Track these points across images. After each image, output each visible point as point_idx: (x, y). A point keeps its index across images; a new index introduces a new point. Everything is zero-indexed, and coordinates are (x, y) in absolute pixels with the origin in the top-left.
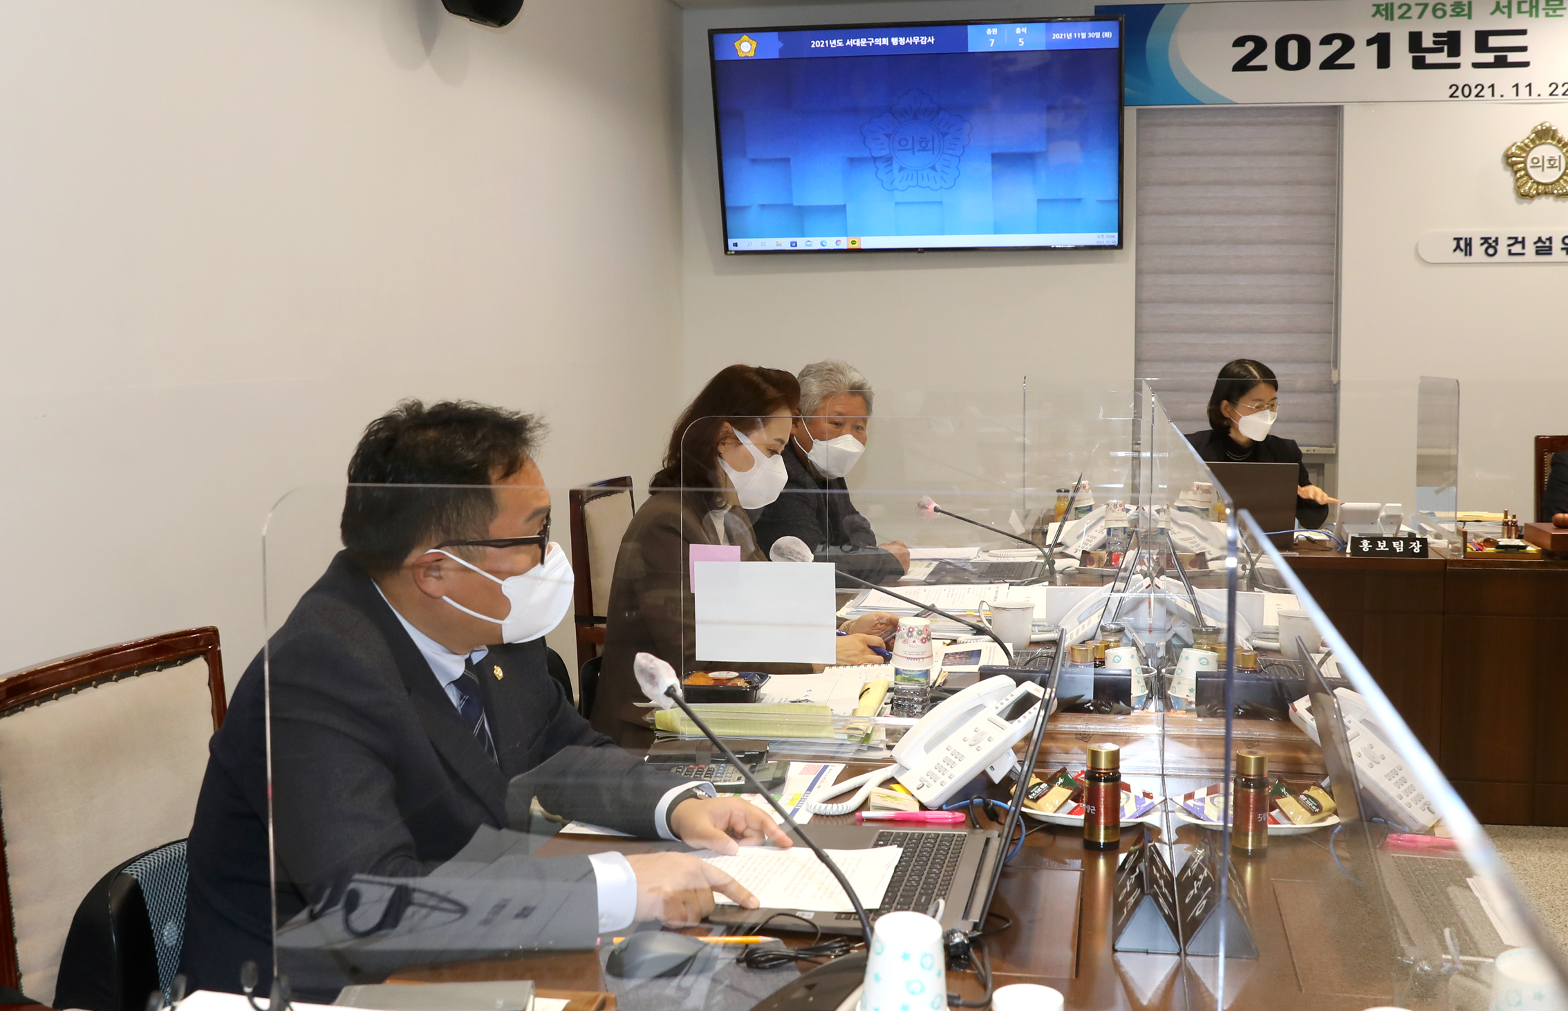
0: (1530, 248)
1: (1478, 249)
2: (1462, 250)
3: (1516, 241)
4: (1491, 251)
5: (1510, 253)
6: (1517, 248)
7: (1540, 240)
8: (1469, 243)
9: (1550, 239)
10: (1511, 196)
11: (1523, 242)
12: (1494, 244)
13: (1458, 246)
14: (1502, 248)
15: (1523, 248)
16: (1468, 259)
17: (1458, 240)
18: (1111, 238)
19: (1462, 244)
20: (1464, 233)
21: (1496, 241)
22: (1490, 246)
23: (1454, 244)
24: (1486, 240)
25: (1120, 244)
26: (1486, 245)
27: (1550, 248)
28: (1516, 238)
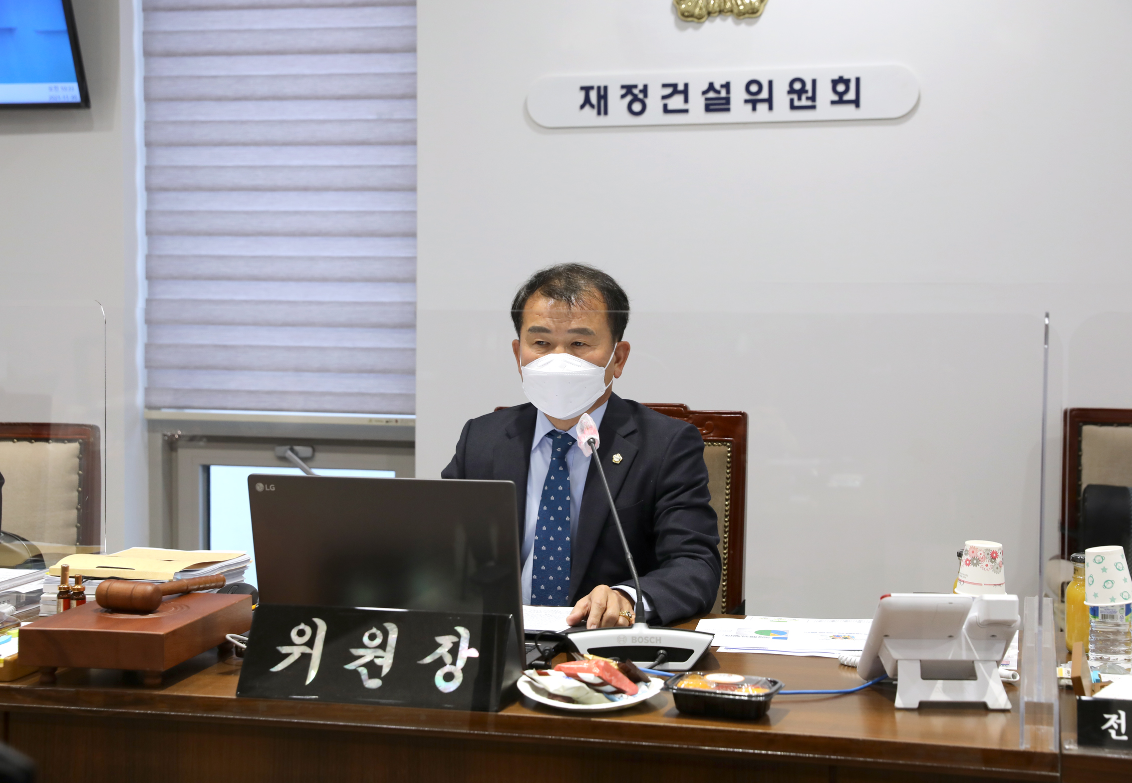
0: (697, 102)
1: (617, 104)
2: (592, 106)
3: (675, 91)
4: (637, 107)
5: (666, 110)
6: (676, 102)
7: (711, 87)
8: (603, 95)
9: (727, 86)
10: (669, 18)
11: (685, 92)
12: (641, 96)
13: (587, 101)
14: (654, 102)
15: (686, 100)
16: (602, 120)
17: (587, 89)
18: (70, 92)
19: (593, 96)
20: (595, 79)
21: (645, 91)
22: (635, 99)
23: (581, 96)
24: (628, 89)
25: (85, 101)
26: (629, 98)
27: (727, 100)
28: (675, 86)
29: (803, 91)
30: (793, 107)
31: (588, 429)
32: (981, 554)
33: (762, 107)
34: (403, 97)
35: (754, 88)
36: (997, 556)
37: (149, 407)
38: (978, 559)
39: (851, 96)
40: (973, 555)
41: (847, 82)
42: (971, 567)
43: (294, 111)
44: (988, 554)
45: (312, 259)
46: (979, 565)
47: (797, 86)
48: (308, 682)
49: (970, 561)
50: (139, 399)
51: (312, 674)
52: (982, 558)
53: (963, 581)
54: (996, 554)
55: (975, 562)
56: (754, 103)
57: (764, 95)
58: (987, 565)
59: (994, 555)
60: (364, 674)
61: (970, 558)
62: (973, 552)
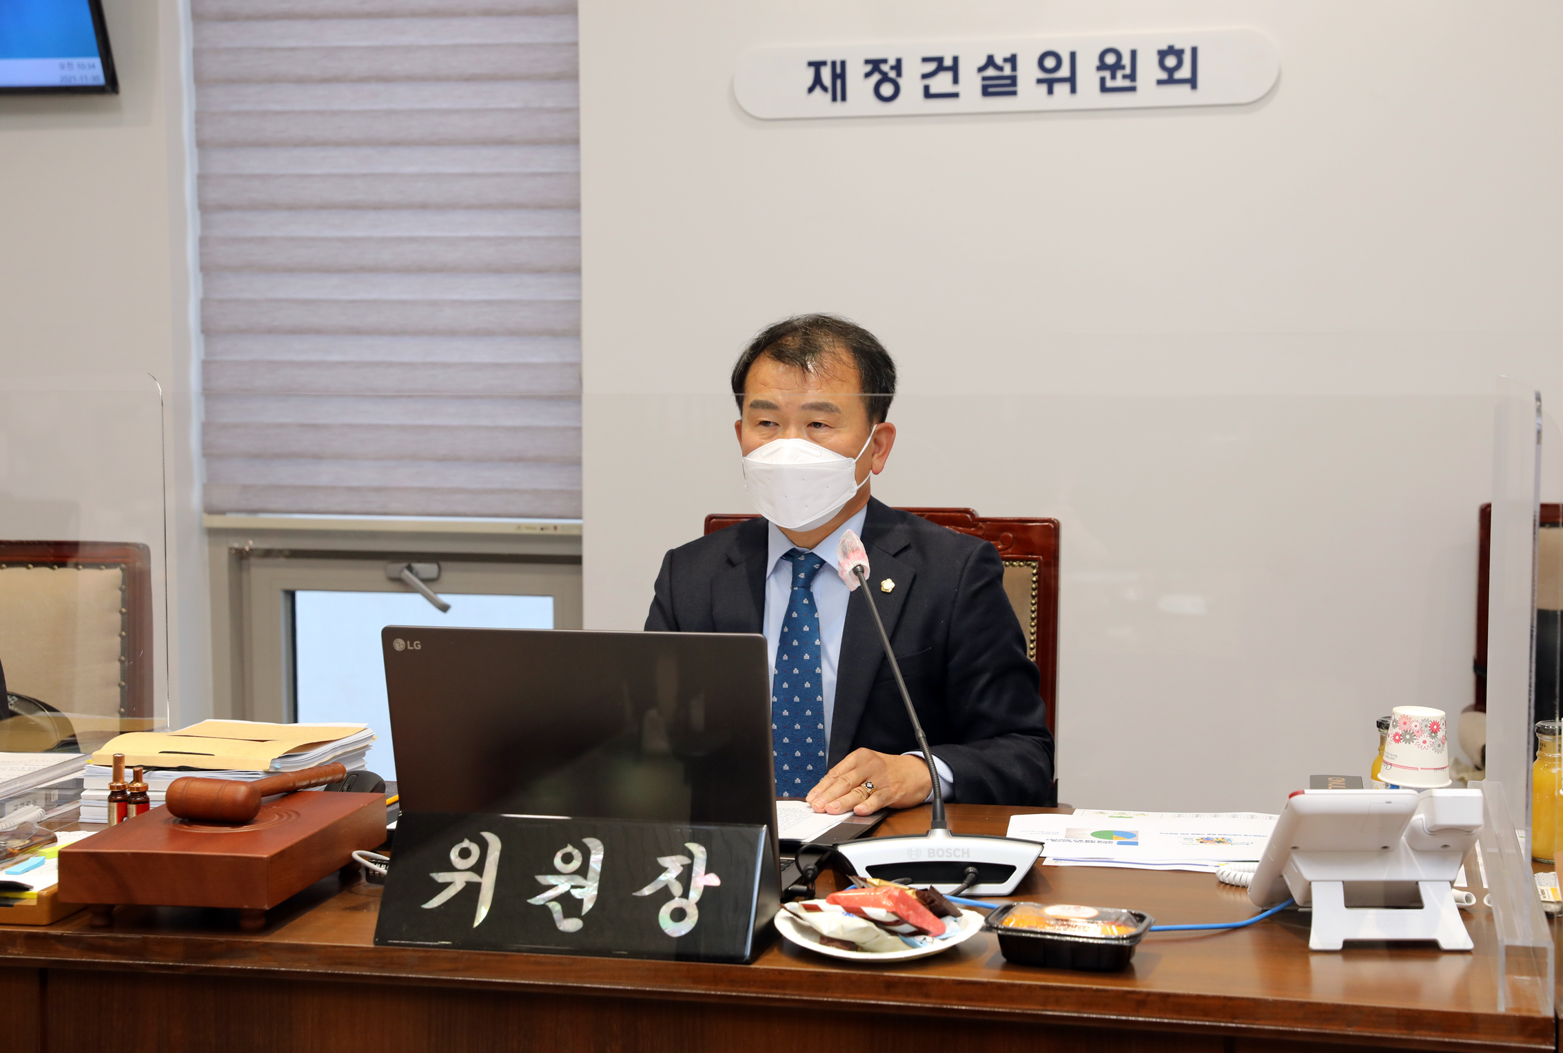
0: (971, 82)
1: (859, 85)
2: (825, 89)
3: (941, 68)
4: (887, 90)
5: (928, 94)
6: (942, 83)
7: (990, 61)
8: (840, 74)
9: (1012, 60)
11: (954, 69)
12: (892, 74)
13: (818, 81)
14: (911, 82)
15: (956, 80)
16: (839, 108)
17: (817, 66)
18: (89, 70)
19: (826, 74)
20: (829, 51)
21: (898, 67)
22: (885, 78)
23: (809, 75)
24: (875, 65)
25: (111, 84)
26: (876, 77)
27: (1013, 80)
28: (940, 60)
29: (1118, 66)
30: (1104, 89)
31: (853, 552)
32: (1416, 726)
33: (1062, 89)
34: (557, 78)
35: (1050, 63)
36: (1438, 728)
37: (210, 511)
38: (1413, 733)
39: (1185, 73)
40: (1405, 727)
41: (1179, 54)
42: (1402, 744)
43: (403, 97)
44: (1426, 726)
45: (434, 304)
46: (1413, 742)
47: (1110, 59)
48: (476, 924)
49: (1401, 735)
50: (196, 499)
51: (482, 912)
52: (1418, 732)
53: (1391, 764)
54: (1438, 726)
55: (1408, 737)
56: (1050, 84)
57: (1064, 72)
58: (1425, 742)
59: (1435, 727)
60: (557, 912)
61: (1400, 732)
62: (1405, 723)
